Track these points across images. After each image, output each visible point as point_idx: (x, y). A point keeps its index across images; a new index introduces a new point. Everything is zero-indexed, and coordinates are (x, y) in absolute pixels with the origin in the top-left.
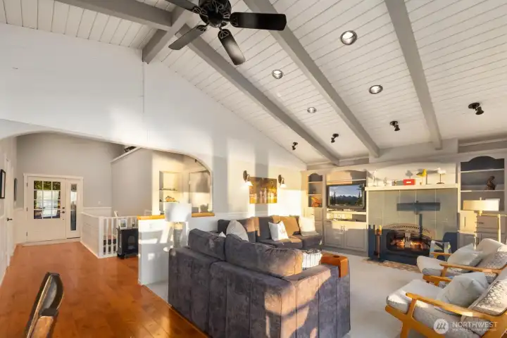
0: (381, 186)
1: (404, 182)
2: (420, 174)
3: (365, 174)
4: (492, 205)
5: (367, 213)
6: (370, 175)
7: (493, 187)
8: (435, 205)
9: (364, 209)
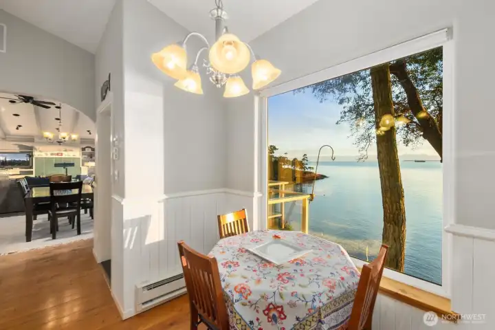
0: (43, 155)
1: (58, 154)
2: (66, 151)
3: (31, 148)
4: (92, 164)
5: (34, 170)
6: (36, 149)
7: (91, 157)
8: (72, 165)
9: (31, 167)
